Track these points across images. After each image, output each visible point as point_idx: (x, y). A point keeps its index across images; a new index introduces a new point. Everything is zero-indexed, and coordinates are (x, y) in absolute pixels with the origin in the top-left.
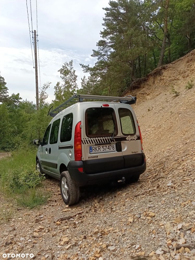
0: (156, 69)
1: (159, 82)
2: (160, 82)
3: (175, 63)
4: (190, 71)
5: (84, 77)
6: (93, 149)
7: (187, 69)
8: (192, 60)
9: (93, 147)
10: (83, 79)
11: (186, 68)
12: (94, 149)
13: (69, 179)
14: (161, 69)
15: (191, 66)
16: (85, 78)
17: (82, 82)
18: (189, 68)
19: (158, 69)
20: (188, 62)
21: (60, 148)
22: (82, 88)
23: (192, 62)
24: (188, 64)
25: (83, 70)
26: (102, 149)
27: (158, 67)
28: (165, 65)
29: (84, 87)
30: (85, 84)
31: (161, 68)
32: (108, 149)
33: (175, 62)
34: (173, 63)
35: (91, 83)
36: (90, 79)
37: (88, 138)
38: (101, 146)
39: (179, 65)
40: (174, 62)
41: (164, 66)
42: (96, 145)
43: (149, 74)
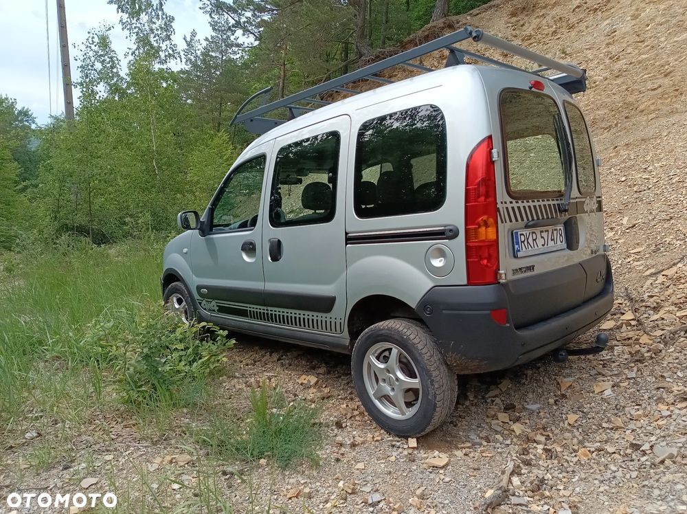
0: (429, 25)
1: (436, 64)
2: (439, 63)
3: (478, 14)
4: (523, 40)
5: (194, 34)
6: (522, 242)
7: (514, 33)
8: (524, 8)
9: (521, 235)
10: (188, 39)
11: (509, 32)
12: (524, 242)
13: (424, 351)
14: (443, 28)
15: (522, 26)
16: (197, 38)
17: (187, 48)
18: (518, 32)
19: (435, 27)
20: (513, 14)
21: (349, 240)
22: (187, 68)
23: (527, 15)
24: (514, 19)
25: (202, 6)
26: (540, 242)
27: (433, 21)
28: (454, 18)
29: (195, 65)
30: (196, 57)
31: (442, 25)
32: (552, 240)
33: (478, 12)
34: (475, 13)
35: (213, 54)
36: (212, 42)
37: (511, 200)
38: (537, 230)
39: (491, 19)
40: (475, 11)
41: (450, 18)
42: (527, 227)
43: (408, 39)
